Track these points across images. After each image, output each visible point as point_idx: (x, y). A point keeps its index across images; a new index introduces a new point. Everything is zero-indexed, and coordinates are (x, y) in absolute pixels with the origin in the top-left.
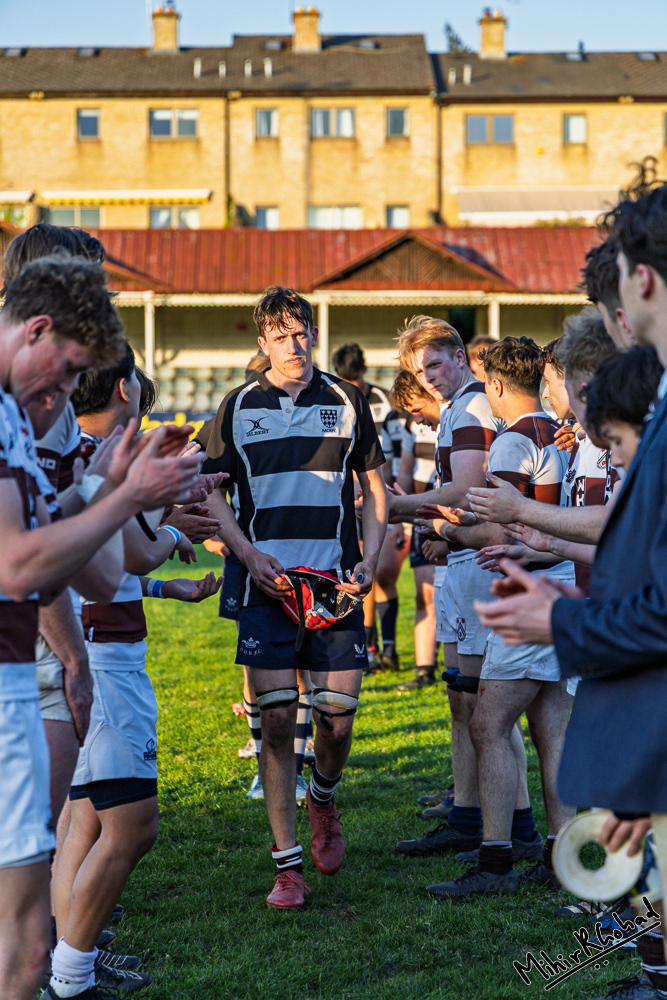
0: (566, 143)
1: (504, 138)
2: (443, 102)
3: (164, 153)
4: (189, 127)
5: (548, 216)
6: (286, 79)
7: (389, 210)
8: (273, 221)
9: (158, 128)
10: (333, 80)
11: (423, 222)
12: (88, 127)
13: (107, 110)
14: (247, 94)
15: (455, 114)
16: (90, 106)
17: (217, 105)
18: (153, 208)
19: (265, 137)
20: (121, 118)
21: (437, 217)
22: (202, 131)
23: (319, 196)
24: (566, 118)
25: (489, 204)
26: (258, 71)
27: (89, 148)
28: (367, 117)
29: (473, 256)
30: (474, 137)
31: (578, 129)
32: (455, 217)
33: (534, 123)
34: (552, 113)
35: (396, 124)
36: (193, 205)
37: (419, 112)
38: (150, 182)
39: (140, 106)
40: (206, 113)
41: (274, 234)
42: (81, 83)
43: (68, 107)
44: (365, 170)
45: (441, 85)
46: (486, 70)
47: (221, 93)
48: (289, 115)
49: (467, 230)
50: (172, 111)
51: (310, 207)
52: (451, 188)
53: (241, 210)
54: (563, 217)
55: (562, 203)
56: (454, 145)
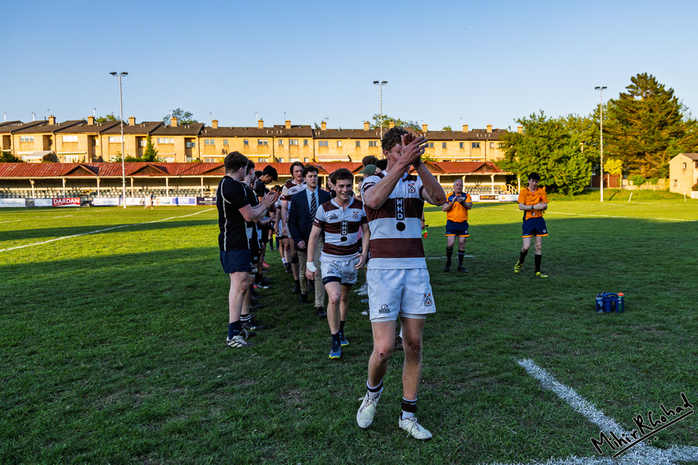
0: (338, 146)
1: (326, 145)
2: (314, 139)
3: (261, 148)
4: (266, 143)
5: (335, 160)
6: (284, 134)
7: (305, 159)
8: (283, 161)
9: (260, 143)
10: (293, 134)
11: (311, 161)
12: (246, 143)
13: (250, 140)
14: (277, 137)
15: (317, 141)
16: (246, 139)
17: (271, 139)
18: (259, 158)
19: (281, 145)
20: (253, 141)
21: (314, 160)
22: (268, 144)
23: (291, 156)
24: (338, 142)
25: (323, 158)
26: (279, 132)
27: (246, 147)
28: (301, 141)
29: (321, 168)
30: (320, 146)
31: (340, 144)
32: (317, 160)
33: (332, 142)
34: (335, 141)
35: (306, 143)
36: (267, 158)
37: (310, 140)
38: (259, 154)
39: (256, 139)
40: (269, 140)
41: (283, 163)
42: (245, 134)
43: (242, 139)
44: (300, 151)
45: (314, 135)
46: (323, 132)
47: (272, 137)
48: (285, 141)
49: (320, 163)
50: (262, 140)
51: (290, 158)
52: (316, 155)
53: (276, 159)
54: (337, 160)
55: (337, 157)
56: (317, 147)
